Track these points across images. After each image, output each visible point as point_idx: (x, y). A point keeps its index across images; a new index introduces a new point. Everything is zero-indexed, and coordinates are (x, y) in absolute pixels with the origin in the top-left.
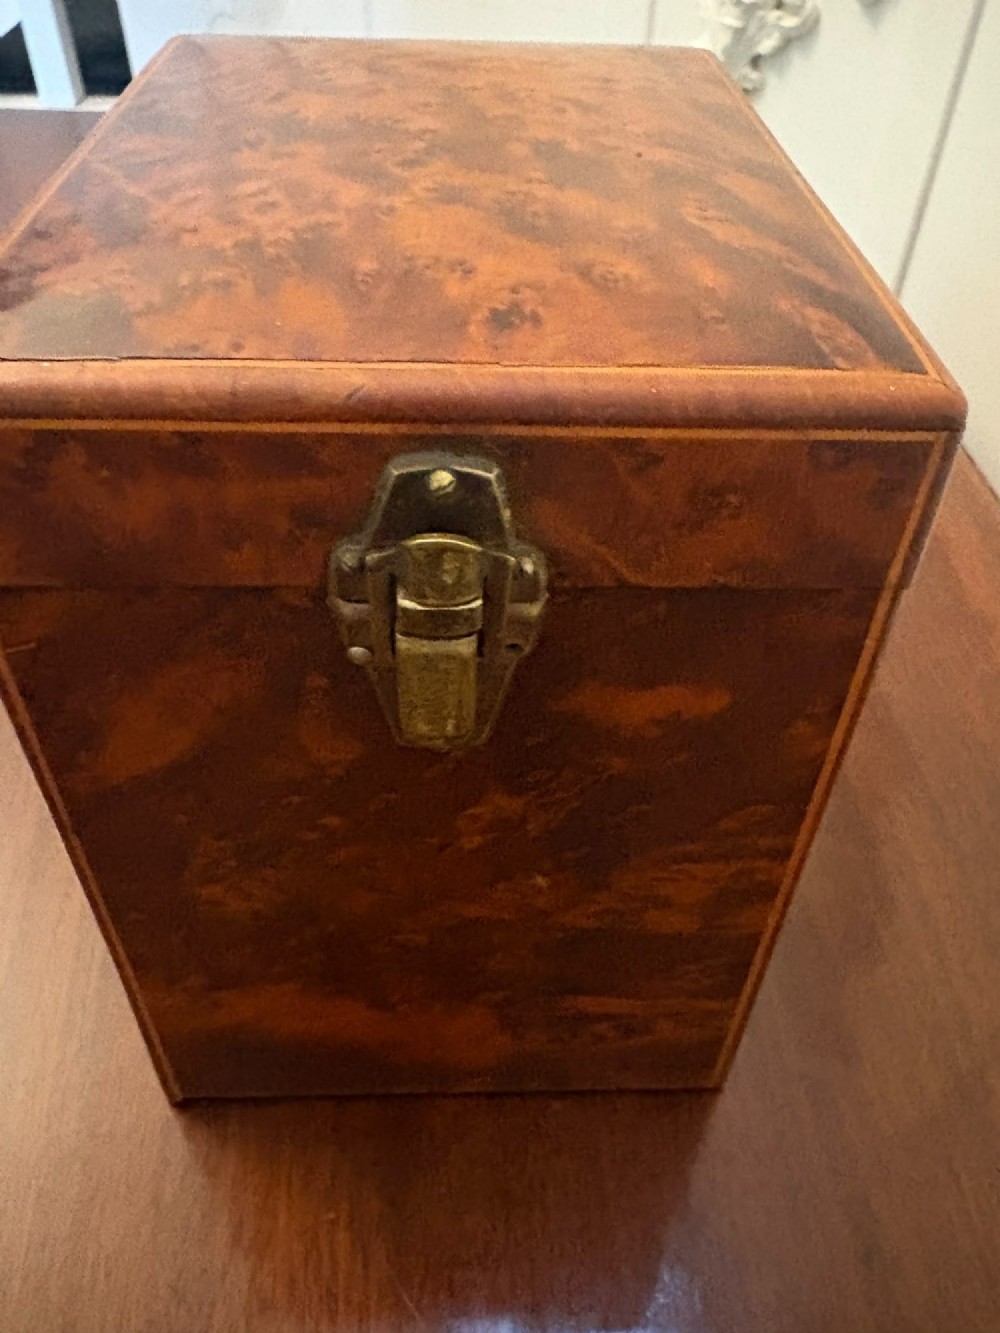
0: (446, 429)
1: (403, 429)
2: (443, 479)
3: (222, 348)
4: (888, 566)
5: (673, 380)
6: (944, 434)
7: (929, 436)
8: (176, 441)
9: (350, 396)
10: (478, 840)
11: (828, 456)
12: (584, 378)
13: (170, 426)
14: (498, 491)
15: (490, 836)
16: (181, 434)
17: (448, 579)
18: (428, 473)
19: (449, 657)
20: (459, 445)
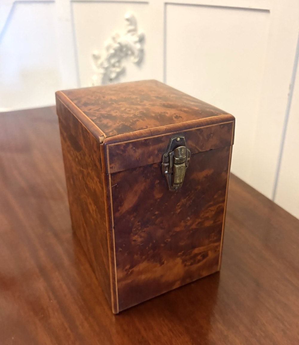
0: (177, 132)
1: (172, 133)
2: (179, 139)
3: (145, 127)
4: (231, 141)
5: (202, 120)
6: (234, 121)
7: (232, 122)
8: (144, 141)
9: (166, 129)
10: (179, 211)
11: (222, 126)
12: (192, 122)
13: (143, 139)
14: (184, 139)
15: (181, 209)
16: (145, 140)
17: (183, 153)
18: (176, 139)
19: (182, 166)
20: (179, 134)
